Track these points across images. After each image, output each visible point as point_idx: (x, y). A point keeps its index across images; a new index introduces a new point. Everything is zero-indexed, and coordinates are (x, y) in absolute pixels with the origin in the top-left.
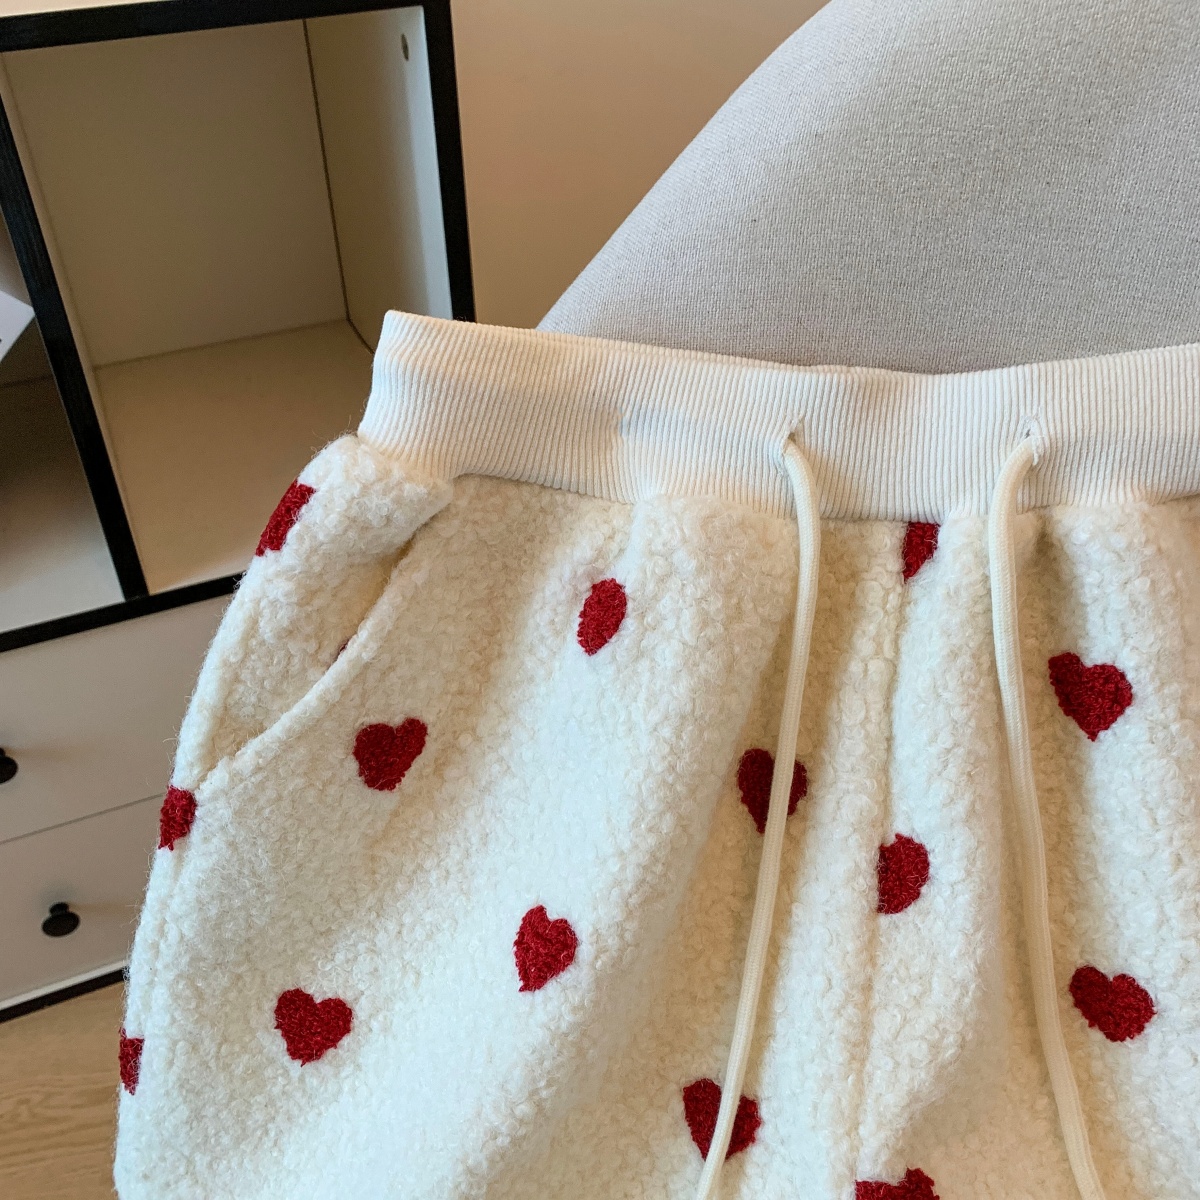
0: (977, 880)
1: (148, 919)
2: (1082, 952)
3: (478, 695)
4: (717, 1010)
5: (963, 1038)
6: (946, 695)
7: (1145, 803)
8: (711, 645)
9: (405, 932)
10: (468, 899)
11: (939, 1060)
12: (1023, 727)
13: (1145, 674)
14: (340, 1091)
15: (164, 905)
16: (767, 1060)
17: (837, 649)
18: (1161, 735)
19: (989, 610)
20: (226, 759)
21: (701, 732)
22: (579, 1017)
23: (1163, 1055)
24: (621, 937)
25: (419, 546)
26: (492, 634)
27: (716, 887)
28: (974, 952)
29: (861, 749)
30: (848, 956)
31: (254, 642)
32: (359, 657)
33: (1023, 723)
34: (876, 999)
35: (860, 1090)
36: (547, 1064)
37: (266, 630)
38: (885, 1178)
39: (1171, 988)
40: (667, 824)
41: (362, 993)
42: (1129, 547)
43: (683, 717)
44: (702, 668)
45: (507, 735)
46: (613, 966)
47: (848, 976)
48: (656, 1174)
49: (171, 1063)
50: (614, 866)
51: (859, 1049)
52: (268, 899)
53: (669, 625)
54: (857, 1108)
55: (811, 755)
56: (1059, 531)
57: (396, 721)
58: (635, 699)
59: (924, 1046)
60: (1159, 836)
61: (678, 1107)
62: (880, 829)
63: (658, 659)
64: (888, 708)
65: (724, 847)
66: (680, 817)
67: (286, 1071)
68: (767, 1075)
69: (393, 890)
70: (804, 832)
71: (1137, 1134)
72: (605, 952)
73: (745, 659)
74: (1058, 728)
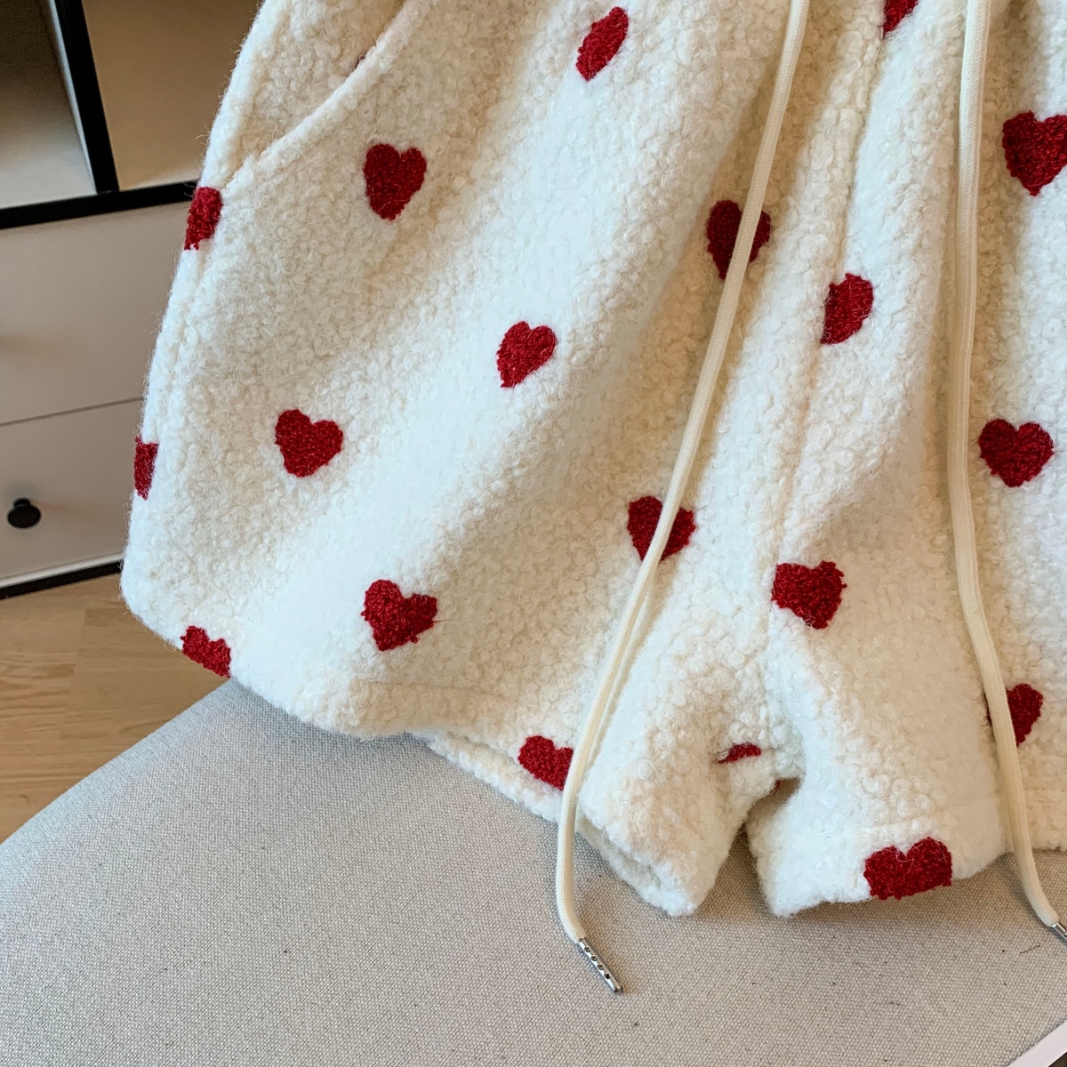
0: (915, 309)
1: (169, 323)
2: (994, 408)
3: (473, 141)
4: (665, 438)
5: (885, 451)
6: (911, 132)
8: (703, 67)
9: (394, 363)
10: (454, 332)
11: (862, 467)
12: (975, 172)
14: (328, 504)
15: (186, 309)
16: (706, 474)
17: (814, 100)
19: (959, 54)
20: (252, 156)
21: (686, 150)
22: (553, 405)
24: (596, 338)
26: (491, 78)
27: (676, 328)
28: (904, 375)
29: (826, 191)
30: (792, 377)
31: (284, 39)
32: (377, 66)
33: (975, 168)
34: (812, 416)
35: (789, 491)
36: (521, 446)
38: (803, 561)
40: (647, 234)
41: (353, 418)
43: (672, 134)
44: (694, 88)
45: (498, 178)
46: (586, 363)
47: (789, 394)
48: (598, 576)
49: (183, 464)
50: (594, 273)
51: (791, 458)
52: (279, 309)
53: (665, 47)
54: (784, 506)
55: (778, 205)
57: (402, 147)
58: (628, 118)
59: (850, 455)
61: (624, 518)
62: (832, 270)
63: (653, 80)
64: (853, 158)
65: (688, 292)
66: (659, 231)
67: (282, 485)
68: (705, 488)
69: (385, 323)
70: (762, 275)
71: (1019, 572)
72: (582, 349)
73: (732, 88)
74: (1003, 190)
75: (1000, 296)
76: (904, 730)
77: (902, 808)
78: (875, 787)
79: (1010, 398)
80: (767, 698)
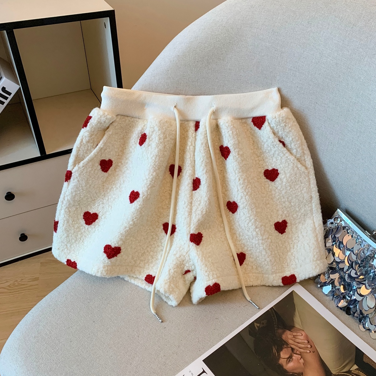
1: (62, 196)
2: (228, 199)
3: (122, 156)
6: (201, 151)
7: (234, 170)
8: (161, 143)
9: (109, 200)
10: (121, 193)
13: (232, 147)
15: (65, 193)
16: (176, 217)
18: (235, 158)
19: (207, 136)
20: (77, 164)
21: (160, 158)
22: (140, 206)
23: (240, 214)
24: (147, 193)
25: (110, 127)
26: (124, 145)
28: (207, 196)
29: (190, 162)
30: (188, 198)
31: (82, 143)
32: (100, 146)
34: (193, 205)
35: (191, 219)
36: (135, 215)
37: (84, 141)
38: (194, 233)
39: (240, 202)
40: (154, 174)
41: (100, 212)
42: (229, 126)
43: (157, 156)
44: (160, 147)
45: (127, 163)
46: (146, 198)
47: (188, 201)
48: (159, 240)
50: (145, 181)
51: (190, 213)
52: (84, 192)
53: (154, 140)
54: (190, 222)
56: (218, 123)
57: (107, 159)
58: (148, 153)
60: (236, 176)
61: (162, 227)
63: (152, 146)
66: (157, 173)
68: (176, 220)
69: (107, 192)
71: (237, 230)
72: (144, 195)
73: (167, 146)
74: (222, 159)
75: (225, 178)
76: (213, 263)
77: (211, 278)
78: (206, 274)
79: (230, 197)
80: (190, 260)
